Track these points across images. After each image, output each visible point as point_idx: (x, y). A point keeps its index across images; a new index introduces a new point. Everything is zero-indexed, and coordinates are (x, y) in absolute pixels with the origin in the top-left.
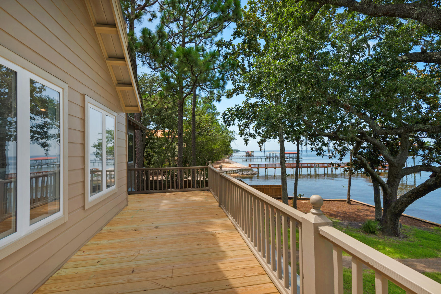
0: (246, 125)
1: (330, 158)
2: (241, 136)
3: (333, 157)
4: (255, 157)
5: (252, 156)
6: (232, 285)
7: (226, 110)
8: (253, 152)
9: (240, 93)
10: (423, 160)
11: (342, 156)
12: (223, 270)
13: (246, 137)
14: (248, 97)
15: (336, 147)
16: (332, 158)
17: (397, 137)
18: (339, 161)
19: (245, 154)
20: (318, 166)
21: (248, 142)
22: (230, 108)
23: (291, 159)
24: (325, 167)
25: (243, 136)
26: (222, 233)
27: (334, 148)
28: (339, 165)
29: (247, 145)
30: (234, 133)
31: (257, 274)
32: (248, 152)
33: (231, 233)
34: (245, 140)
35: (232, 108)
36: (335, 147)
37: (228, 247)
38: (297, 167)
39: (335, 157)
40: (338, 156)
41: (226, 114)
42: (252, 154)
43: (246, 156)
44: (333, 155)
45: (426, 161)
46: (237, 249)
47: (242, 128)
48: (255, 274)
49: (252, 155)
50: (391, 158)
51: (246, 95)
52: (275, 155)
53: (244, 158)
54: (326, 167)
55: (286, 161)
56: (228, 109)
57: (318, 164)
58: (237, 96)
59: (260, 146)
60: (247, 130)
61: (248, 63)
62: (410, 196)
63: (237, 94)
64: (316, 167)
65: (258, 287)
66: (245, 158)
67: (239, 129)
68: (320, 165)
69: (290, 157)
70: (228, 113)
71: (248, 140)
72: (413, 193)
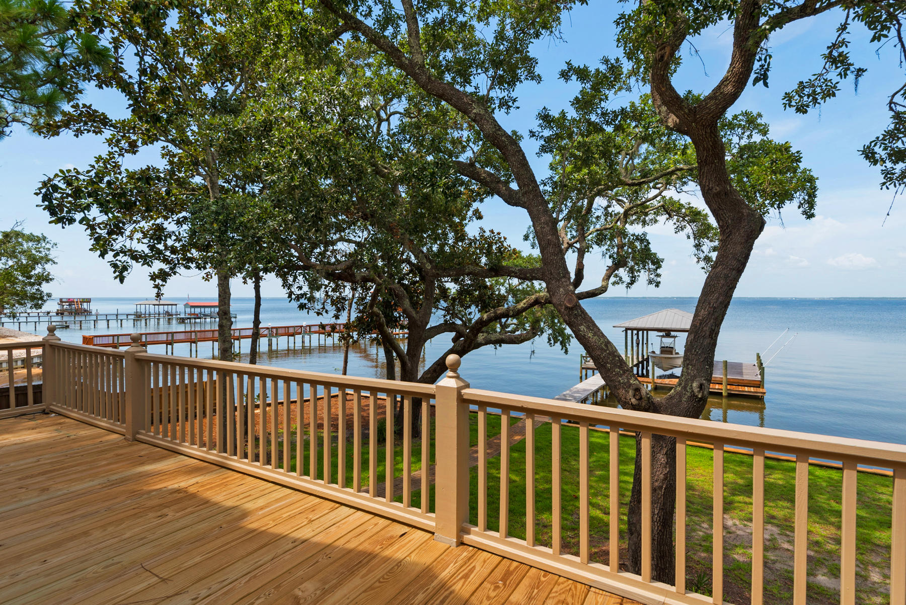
0: (116, 226)
1: (318, 314)
2: (102, 255)
3: (324, 313)
4: (97, 315)
5: (87, 312)
6: (299, 539)
7: (56, 175)
8: (88, 301)
9: (89, 131)
10: (444, 316)
11: (338, 310)
12: (264, 529)
13: (119, 258)
14: (116, 149)
15: (330, 293)
16: (322, 314)
17: (418, 279)
18: (333, 321)
19: (58, 307)
20: (276, 334)
21: (125, 274)
22: (69, 171)
23: (208, 320)
24: (289, 335)
25: (110, 256)
26: (197, 483)
27: (326, 295)
28: (333, 328)
29: (122, 281)
30: (42, 242)
31: (327, 511)
32: (71, 302)
33: (221, 477)
34: (115, 266)
35: (78, 173)
36: (327, 292)
37: (237, 498)
38: (256, 336)
39: (327, 312)
40: (332, 310)
41: (56, 188)
42: (85, 306)
43: (60, 313)
44: (324, 308)
45: (448, 317)
46: (258, 495)
47: (104, 233)
48: (324, 513)
49: (85, 311)
50: (414, 313)
51: (110, 142)
52: (161, 311)
53: (54, 319)
54: (293, 335)
55: (232, 323)
56: (61, 171)
57: (277, 328)
58: (77, 136)
59: (157, 286)
60: (120, 242)
61: (140, 63)
62: (435, 371)
63: (78, 133)
64: (273, 336)
65: (343, 524)
66: (58, 318)
67: (92, 235)
68: (280, 331)
69: (205, 315)
70: (62, 185)
71: (125, 268)
72: (438, 365)
